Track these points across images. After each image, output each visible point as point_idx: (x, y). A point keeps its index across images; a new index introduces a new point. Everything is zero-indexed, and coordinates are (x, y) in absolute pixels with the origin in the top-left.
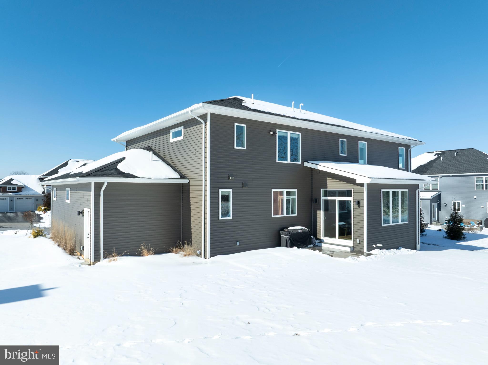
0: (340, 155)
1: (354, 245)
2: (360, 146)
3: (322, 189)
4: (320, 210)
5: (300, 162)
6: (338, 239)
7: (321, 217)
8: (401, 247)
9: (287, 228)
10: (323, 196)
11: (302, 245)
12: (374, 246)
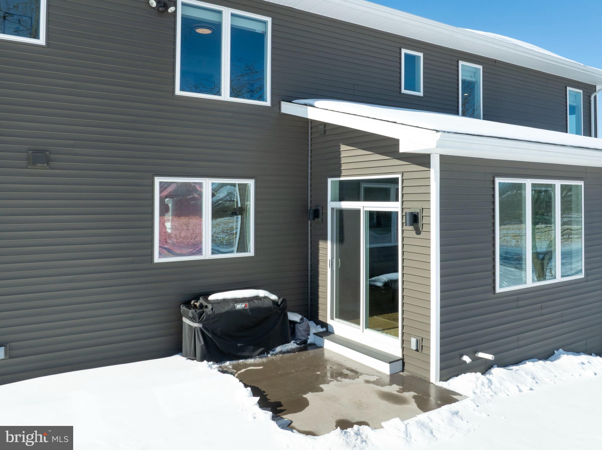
0: (403, 91)
1: (403, 355)
2: (462, 75)
3: (330, 180)
4: (325, 239)
5: (266, 101)
6: (366, 328)
7: (327, 260)
8: (561, 350)
9: (206, 295)
10: (332, 200)
11: (251, 348)
12: (467, 359)
